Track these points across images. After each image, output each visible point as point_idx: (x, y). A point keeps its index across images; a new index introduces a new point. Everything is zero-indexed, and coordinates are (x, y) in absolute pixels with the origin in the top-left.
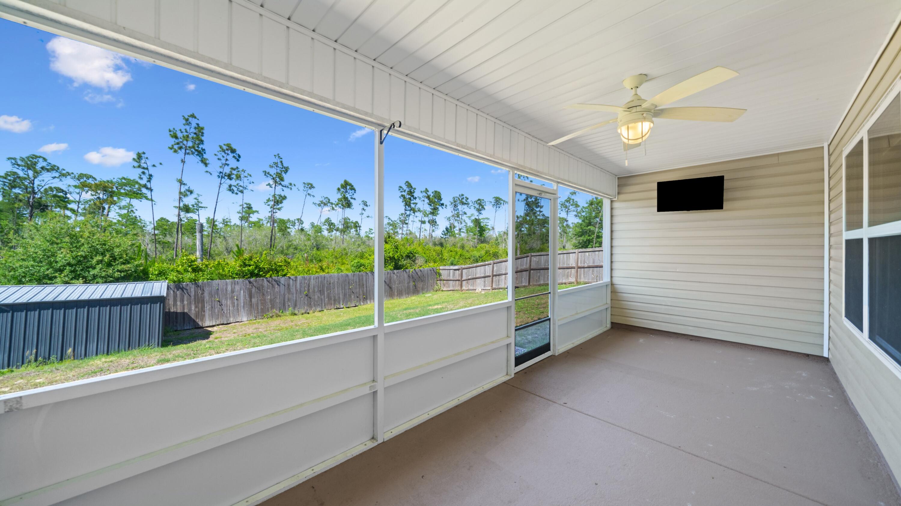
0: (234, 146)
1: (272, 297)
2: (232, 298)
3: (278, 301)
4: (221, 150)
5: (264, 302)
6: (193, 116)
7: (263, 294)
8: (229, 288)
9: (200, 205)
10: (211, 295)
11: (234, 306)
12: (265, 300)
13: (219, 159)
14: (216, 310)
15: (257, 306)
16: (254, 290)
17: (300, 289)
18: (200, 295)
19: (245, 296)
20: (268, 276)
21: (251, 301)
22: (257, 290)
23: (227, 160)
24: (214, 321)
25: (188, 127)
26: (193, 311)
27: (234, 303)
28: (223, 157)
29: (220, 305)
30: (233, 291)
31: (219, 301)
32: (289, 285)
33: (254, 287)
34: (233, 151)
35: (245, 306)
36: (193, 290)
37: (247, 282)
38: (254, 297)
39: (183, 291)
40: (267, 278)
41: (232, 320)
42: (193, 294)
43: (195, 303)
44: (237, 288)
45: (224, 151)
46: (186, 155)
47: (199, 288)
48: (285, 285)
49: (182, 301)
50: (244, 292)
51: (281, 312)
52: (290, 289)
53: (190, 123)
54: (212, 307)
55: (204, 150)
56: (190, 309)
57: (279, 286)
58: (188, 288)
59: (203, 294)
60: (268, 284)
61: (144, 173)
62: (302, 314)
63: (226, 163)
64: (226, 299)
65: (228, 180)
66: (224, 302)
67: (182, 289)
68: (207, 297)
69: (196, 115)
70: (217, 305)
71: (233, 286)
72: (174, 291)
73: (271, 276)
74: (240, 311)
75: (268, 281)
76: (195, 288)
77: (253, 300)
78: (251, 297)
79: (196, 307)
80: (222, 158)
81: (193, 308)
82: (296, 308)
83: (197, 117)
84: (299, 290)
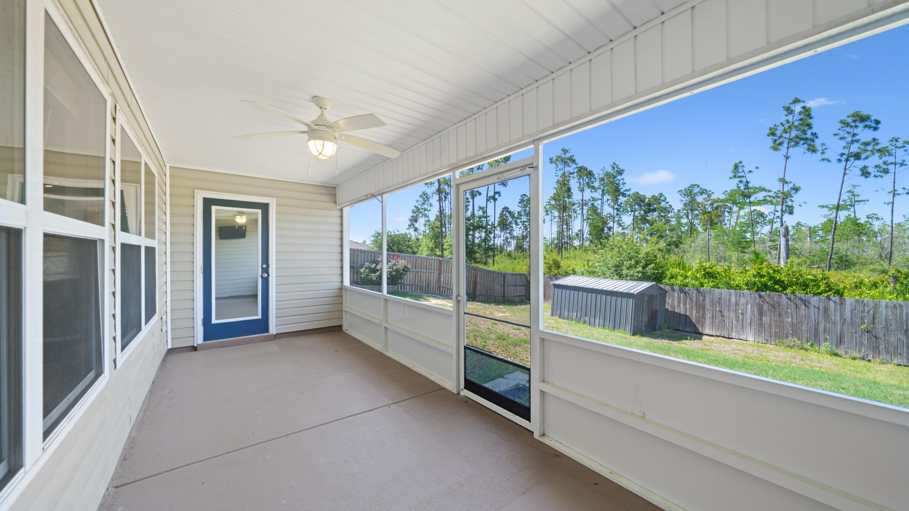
0: (865, 113)
1: (795, 321)
2: (736, 311)
3: (804, 328)
4: (842, 125)
5: (781, 325)
6: (796, 101)
7: (780, 314)
8: (733, 299)
9: (856, 199)
10: (713, 304)
11: (738, 321)
12: (783, 322)
13: (841, 138)
14: (717, 320)
15: (770, 327)
16: (765, 307)
17: (851, 319)
18: (701, 301)
19: (753, 312)
20: (789, 291)
21: (761, 319)
22: (770, 307)
23: (854, 135)
24: (714, 331)
25: (790, 118)
26: (694, 315)
27: (738, 317)
28: (848, 133)
29: (721, 316)
30: (737, 304)
31: (721, 312)
32: (826, 310)
33: (766, 303)
34: (863, 119)
35: (752, 324)
36: (694, 295)
37: (757, 295)
38: (766, 316)
39: (685, 294)
40: (786, 294)
41: (734, 335)
42: (694, 299)
43: (696, 309)
44: (742, 301)
45: (848, 125)
46: (790, 149)
47: (700, 294)
48: (818, 309)
49: (685, 304)
50: (751, 307)
51: (809, 344)
52: (828, 314)
53: (792, 111)
54: (713, 316)
55: (815, 134)
56: (692, 313)
57: (808, 307)
58: (690, 293)
59: (704, 300)
60: (788, 303)
61: (741, 181)
62: (854, 359)
63: (854, 139)
64: (729, 310)
65: (856, 161)
66: (726, 313)
67: (685, 293)
68: (708, 305)
69: (799, 97)
70: (718, 315)
71: (738, 297)
72: (678, 294)
73: (793, 293)
74: (745, 328)
75: (789, 299)
76: (696, 294)
77: (764, 319)
78: (761, 313)
79: (697, 313)
80: (846, 135)
81: (694, 313)
82: (842, 347)
83: (802, 100)
84: (848, 320)
